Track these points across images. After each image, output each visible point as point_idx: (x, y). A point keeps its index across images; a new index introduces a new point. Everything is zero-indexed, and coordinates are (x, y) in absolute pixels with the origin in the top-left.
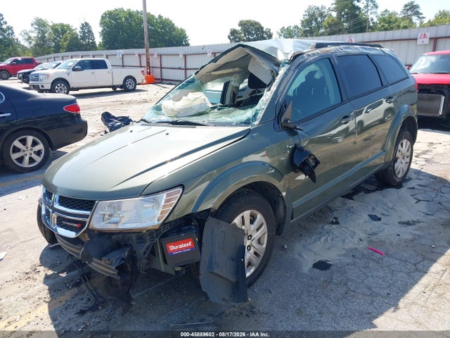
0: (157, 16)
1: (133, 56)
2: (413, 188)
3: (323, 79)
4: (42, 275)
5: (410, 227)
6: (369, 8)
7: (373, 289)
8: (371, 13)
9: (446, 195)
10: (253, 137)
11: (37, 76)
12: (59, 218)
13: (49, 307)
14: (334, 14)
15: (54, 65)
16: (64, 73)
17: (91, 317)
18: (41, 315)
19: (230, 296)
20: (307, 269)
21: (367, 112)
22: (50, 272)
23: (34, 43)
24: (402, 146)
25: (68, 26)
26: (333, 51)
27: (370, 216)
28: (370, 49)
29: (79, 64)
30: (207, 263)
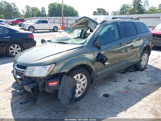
0: (68, 6)
1: (58, 19)
2: (147, 72)
3: (114, 30)
4: (11, 90)
5: (142, 85)
6: (145, 5)
7: (122, 105)
8: (146, 7)
9: (159, 75)
10: (83, 49)
11: (24, 25)
12: (16, 71)
13: (11, 101)
14: (132, 7)
15: (31, 21)
16: (33, 24)
17: (24, 105)
18: (8, 103)
19: (69, 102)
20: (101, 96)
21: (135, 42)
22: (14, 90)
23: (25, 13)
24: (144, 56)
25: (37, 8)
26: (119, 20)
27: (129, 80)
28: (134, 20)
29: (39, 21)
30: (62, 90)
